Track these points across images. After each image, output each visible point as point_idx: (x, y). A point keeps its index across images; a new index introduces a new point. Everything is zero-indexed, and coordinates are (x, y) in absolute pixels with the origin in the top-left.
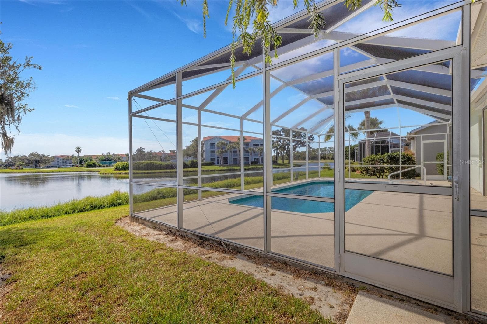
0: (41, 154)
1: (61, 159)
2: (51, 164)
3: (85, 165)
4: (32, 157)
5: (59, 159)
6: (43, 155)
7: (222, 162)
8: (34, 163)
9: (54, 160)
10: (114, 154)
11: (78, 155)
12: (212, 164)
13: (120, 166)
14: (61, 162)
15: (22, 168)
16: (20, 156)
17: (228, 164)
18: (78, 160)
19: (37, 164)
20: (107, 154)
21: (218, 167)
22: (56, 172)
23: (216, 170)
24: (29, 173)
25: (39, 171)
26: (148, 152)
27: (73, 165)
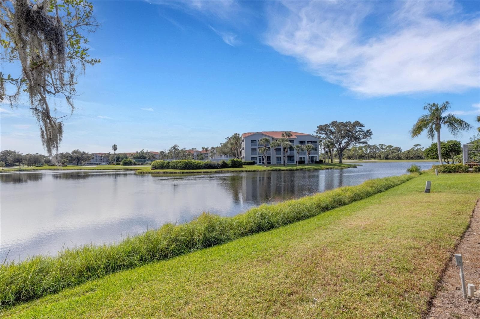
0: (82, 152)
1: (99, 157)
2: (91, 161)
3: (121, 163)
4: (75, 154)
5: (98, 156)
6: (84, 152)
7: (265, 161)
8: (76, 161)
9: (94, 157)
10: (147, 152)
11: (115, 153)
12: (253, 163)
13: (157, 165)
14: (99, 160)
15: (66, 165)
16: (64, 154)
17: (271, 164)
18: (115, 157)
19: (79, 161)
20: (141, 152)
21: (261, 167)
22: (96, 170)
23: (260, 170)
24: (72, 170)
25: (81, 168)
26: (182, 150)
27: (110, 163)
